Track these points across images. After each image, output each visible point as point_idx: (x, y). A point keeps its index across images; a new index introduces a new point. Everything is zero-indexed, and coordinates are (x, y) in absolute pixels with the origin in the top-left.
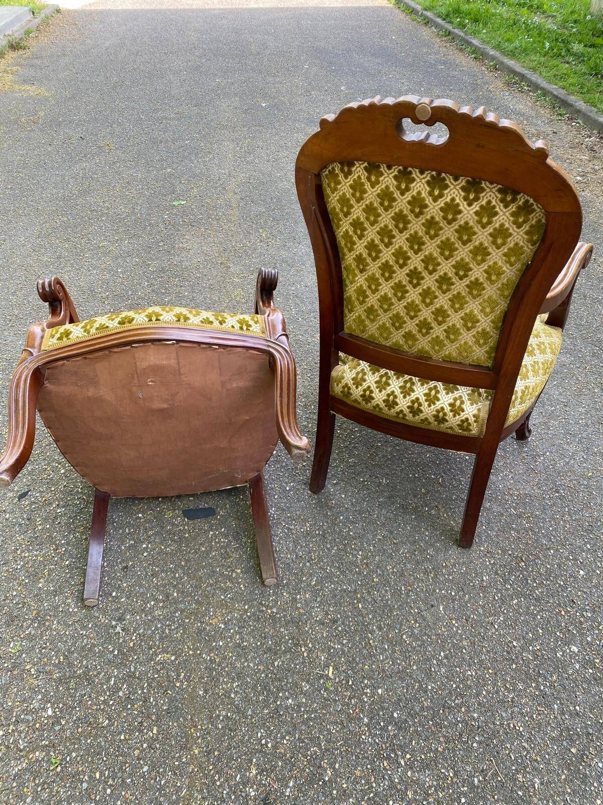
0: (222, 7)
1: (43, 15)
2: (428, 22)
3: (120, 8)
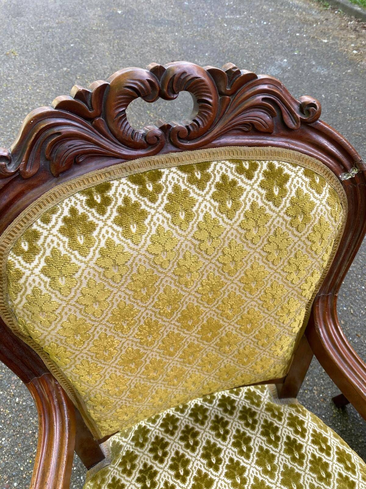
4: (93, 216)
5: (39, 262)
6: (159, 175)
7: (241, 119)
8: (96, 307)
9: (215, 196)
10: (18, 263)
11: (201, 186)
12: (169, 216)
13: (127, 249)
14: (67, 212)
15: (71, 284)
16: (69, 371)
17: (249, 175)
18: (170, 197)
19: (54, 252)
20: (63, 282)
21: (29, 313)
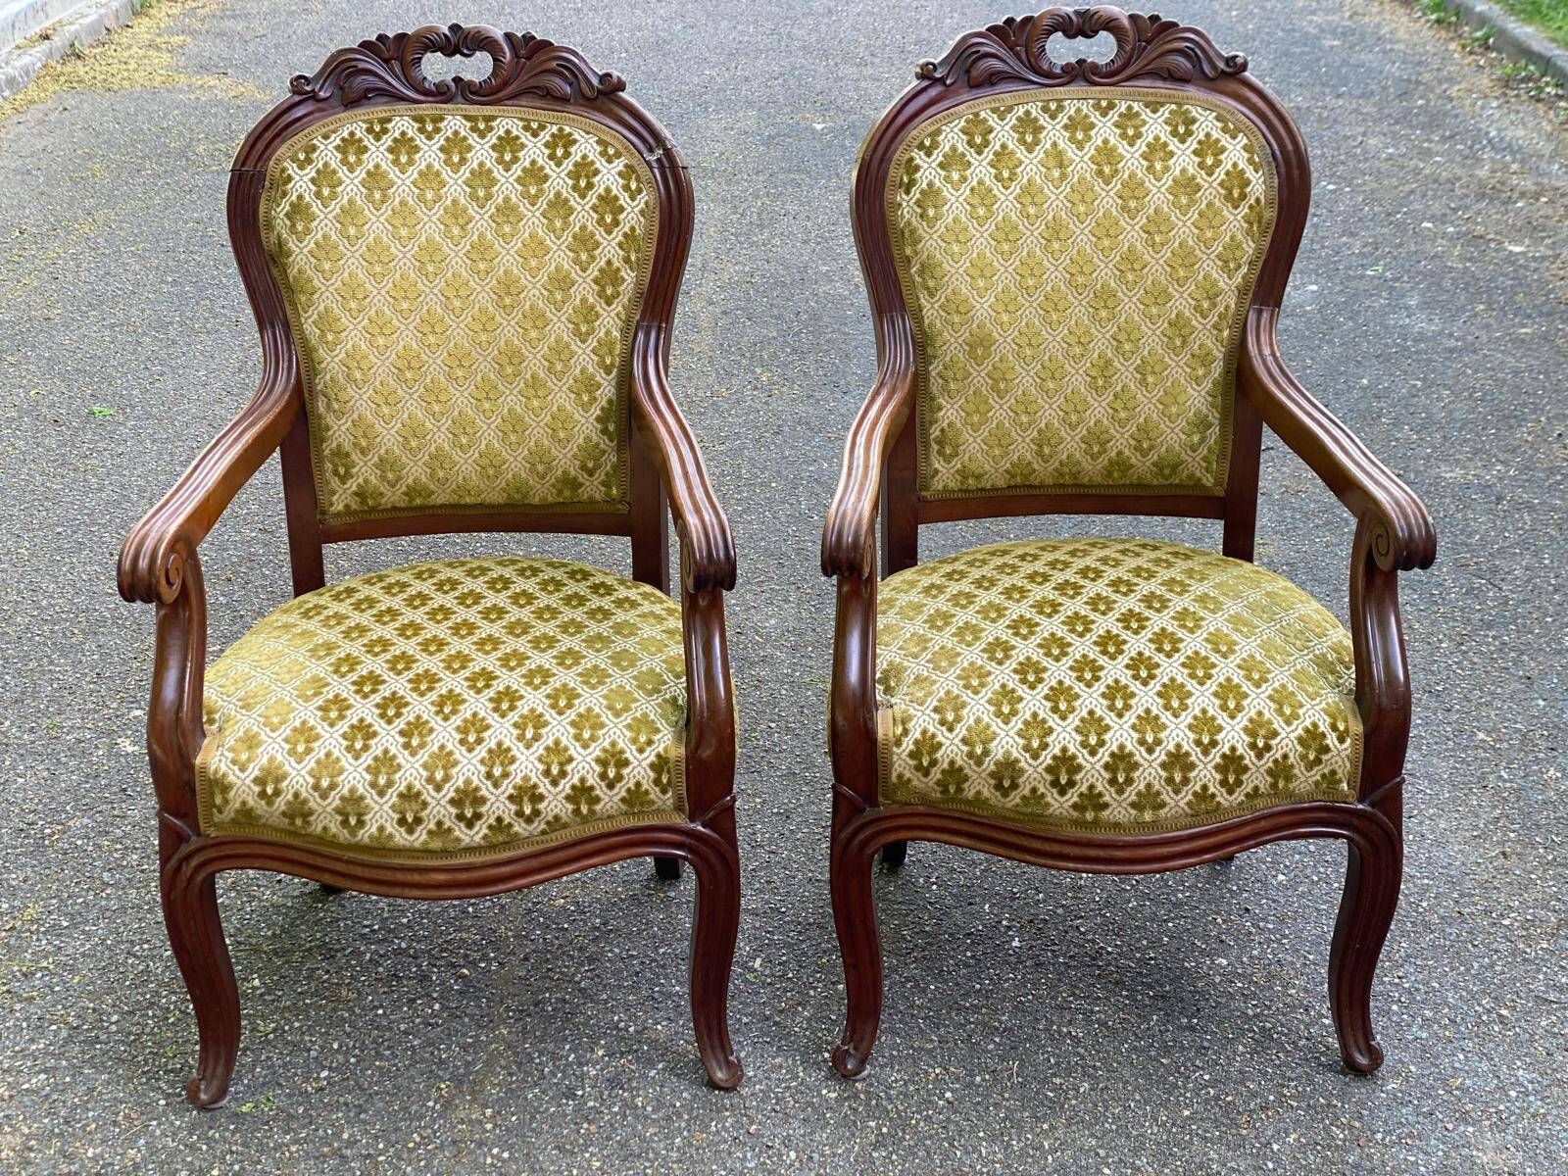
4: (368, 141)
5: (310, 172)
6: (442, 119)
7: (533, 82)
8: (352, 231)
9: (493, 147)
10: (292, 169)
11: (482, 135)
12: (442, 155)
13: (392, 176)
14: (346, 134)
15: (333, 196)
16: (310, 321)
17: (535, 135)
18: (447, 139)
19: (326, 165)
20: (326, 192)
21: (288, 223)
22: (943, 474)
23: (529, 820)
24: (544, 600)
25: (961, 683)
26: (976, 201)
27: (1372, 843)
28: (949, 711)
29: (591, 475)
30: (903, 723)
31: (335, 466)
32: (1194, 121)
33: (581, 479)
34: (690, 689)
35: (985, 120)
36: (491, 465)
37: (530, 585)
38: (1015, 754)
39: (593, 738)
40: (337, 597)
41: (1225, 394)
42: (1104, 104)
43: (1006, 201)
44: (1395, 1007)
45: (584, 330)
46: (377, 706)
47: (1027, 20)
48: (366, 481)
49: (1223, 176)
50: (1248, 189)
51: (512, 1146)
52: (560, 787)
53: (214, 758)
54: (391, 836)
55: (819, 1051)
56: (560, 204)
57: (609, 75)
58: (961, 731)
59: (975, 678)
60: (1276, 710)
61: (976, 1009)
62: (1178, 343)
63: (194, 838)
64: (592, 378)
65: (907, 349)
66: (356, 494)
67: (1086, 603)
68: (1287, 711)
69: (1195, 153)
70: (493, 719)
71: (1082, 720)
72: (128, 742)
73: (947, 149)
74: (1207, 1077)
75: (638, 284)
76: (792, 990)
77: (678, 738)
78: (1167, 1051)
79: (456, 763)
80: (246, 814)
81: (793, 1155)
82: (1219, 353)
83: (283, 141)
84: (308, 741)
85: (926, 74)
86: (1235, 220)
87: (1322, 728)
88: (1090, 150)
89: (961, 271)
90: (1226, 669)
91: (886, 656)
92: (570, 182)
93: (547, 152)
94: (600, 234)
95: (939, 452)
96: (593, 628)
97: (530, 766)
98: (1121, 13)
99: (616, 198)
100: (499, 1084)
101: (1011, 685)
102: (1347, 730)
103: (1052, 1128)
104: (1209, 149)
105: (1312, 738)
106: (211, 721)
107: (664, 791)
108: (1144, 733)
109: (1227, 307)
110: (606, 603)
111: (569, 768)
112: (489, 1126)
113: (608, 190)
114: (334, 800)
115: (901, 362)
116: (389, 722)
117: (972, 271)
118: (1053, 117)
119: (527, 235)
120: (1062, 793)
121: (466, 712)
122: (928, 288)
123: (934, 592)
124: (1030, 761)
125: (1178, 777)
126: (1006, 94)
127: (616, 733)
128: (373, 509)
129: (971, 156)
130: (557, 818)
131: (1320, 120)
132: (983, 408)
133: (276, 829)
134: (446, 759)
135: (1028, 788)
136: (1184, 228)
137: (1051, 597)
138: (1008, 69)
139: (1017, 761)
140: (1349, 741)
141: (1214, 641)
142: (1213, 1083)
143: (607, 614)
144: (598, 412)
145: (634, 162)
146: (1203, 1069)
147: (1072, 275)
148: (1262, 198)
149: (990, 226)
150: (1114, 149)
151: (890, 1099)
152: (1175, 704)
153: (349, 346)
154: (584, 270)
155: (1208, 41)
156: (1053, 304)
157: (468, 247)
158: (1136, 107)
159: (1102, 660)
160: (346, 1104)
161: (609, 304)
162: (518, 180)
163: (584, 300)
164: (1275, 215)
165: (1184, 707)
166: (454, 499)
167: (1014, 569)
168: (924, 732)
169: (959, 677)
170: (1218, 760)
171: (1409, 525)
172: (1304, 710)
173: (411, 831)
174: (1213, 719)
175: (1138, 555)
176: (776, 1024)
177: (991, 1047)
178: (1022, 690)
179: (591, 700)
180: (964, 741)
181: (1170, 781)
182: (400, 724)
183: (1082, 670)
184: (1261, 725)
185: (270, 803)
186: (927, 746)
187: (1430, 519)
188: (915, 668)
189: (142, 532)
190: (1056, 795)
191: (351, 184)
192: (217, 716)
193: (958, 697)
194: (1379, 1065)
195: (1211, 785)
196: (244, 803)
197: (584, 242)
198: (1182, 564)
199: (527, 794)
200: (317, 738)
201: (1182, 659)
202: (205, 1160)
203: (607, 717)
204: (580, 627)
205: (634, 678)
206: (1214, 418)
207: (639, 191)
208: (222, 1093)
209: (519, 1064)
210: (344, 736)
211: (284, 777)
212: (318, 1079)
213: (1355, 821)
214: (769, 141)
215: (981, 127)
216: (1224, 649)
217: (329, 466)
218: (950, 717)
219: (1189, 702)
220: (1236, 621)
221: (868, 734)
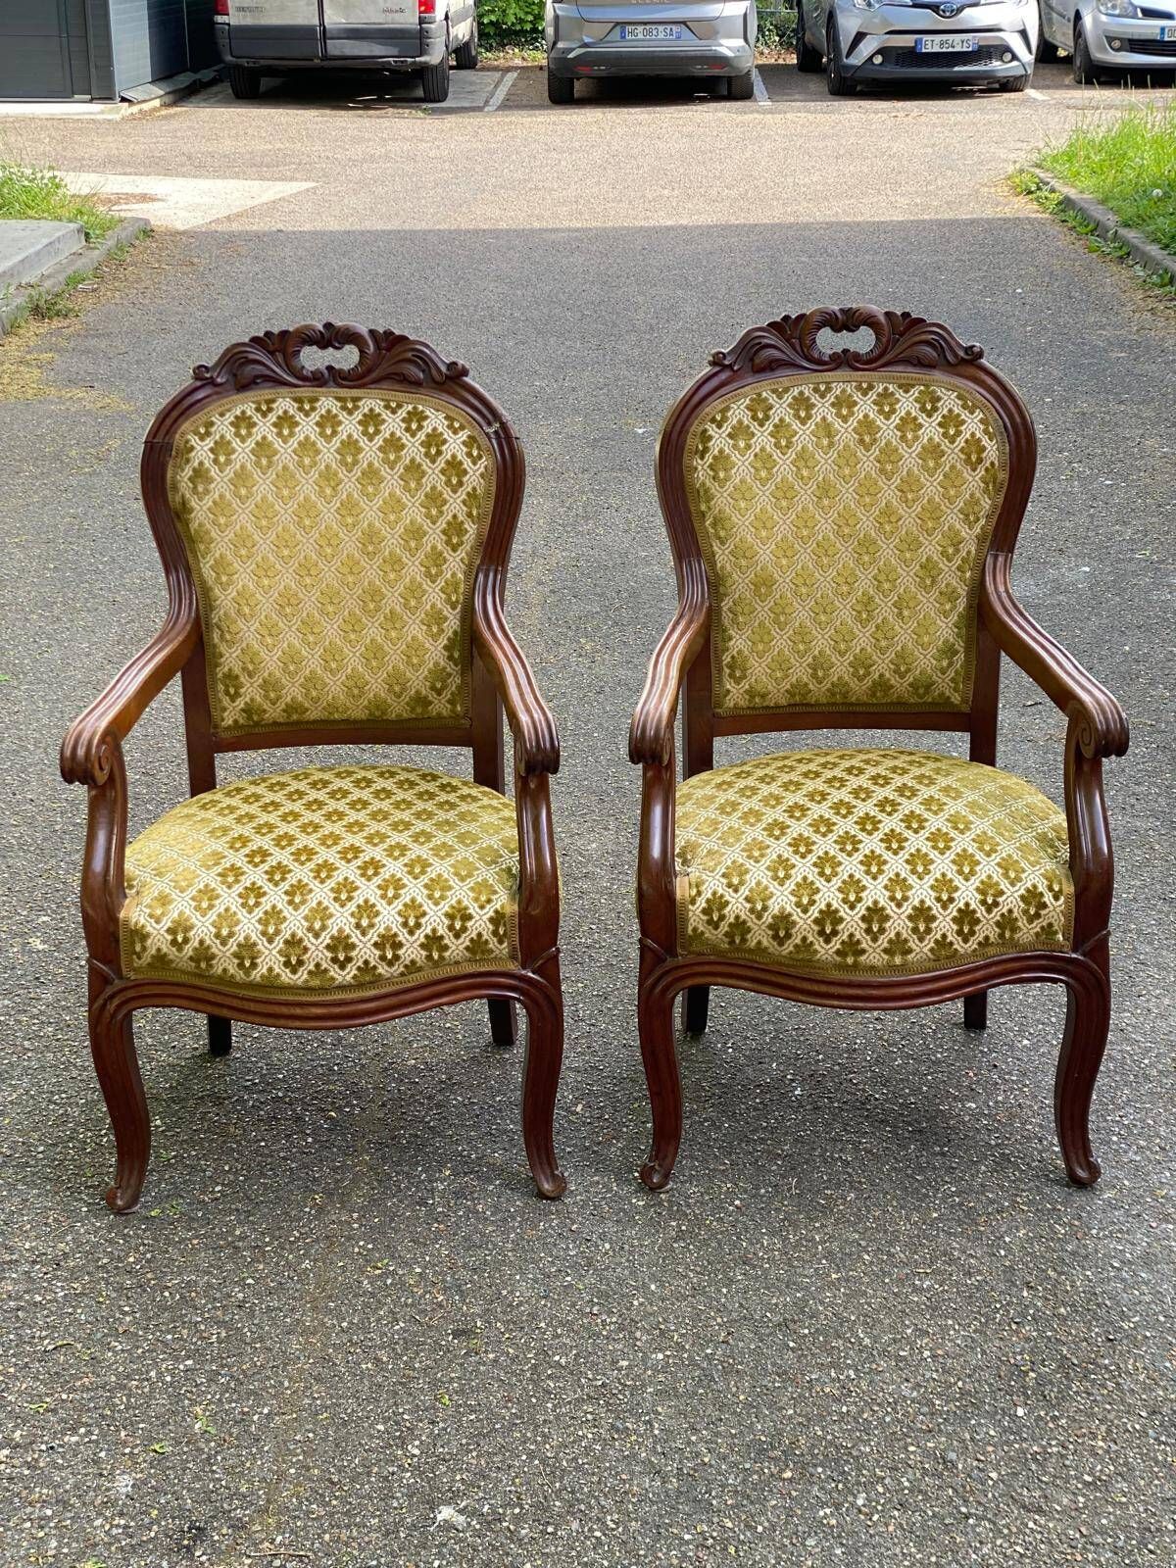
0: (580, 225)
1: (111, 243)
2: (1127, 254)
3: (307, 227)
6: (317, 400)
7: (392, 370)
8: (243, 492)
9: (360, 423)
10: (194, 440)
11: (350, 413)
12: (317, 429)
13: (276, 445)
14: (238, 413)
15: (228, 462)
16: (207, 566)
17: (394, 412)
18: (322, 416)
19: (222, 437)
20: (222, 459)
21: (191, 485)
22: (734, 694)
23: (390, 964)
24: (400, 795)
25: (745, 854)
26: (759, 465)
27: (1084, 985)
28: (734, 877)
29: (439, 694)
30: (697, 886)
31: (227, 686)
32: (939, 399)
33: (430, 698)
34: (522, 861)
35: (766, 399)
36: (356, 687)
37: (389, 784)
38: (789, 909)
39: (443, 898)
40: (228, 794)
41: (969, 627)
42: (865, 385)
43: (784, 465)
44: (1115, 1139)
45: (433, 572)
46: (266, 872)
47: (802, 317)
48: (252, 700)
49: (963, 444)
50: (984, 455)
51: (375, 1240)
52: (416, 936)
53: (134, 912)
54: (278, 975)
55: (631, 1171)
56: (414, 468)
57: (455, 363)
58: (744, 891)
59: (756, 850)
60: (1003, 874)
61: (763, 1141)
62: (928, 582)
63: (116, 981)
64: (440, 612)
65: (703, 588)
66: (243, 710)
67: (850, 793)
68: (1012, 875)
69: (940, 425)
70: (360, 882)
71: (844, 882)
72: (39, 941)
73: (735, 422)
74: (954, 1189)
75: (479, 535)
76: (608, 1127)
77: (512, 898)
78: (921, 1170)
79: (331, 916)
80: (160, 959)
81: (607, 1246)
82: (962, 591)
83: (187, 419)
84: (210, 899)
85: (717, 361)
86: (973, 481)
87: (1040, 889)
88: (853, 422)
89: (747, 523)
90: (963, 842)
91: (682, 837)
92: (423, 450)
93: (404, 425)
94: (447, 493)
95: (730, 676)
96: (442, 815)
97: (391, 919)
98: (878, 310)
99: (461, 463)
100: (363, 1196)
101: (786, 855)
102: (1061, 891)
103: (822, 1225)
104: (951, 421)
105: (1032, 897)
106: (131, 887)
107: (501, 942)
108: (893, 892)
109: (969, 552)
110: (452, 797)
111: (423, 921)
112: (356, 1226)
113: (454, 456)
114: (232, 946)
115: (697, 598)
116: (276, 884)
117: (756, 524)
118: (823, 396)
119: (387, 494)
120: (827, 941)
121: (338, 877)
122: (719, 538)
123: (724, 787)
124: (801, 915)
125: (922, 927)
126: (783, 378)
127: (461, 893)
128: (257, 724)
129: (754, 427)
130: (413, 962)
131: (1103, 423)
132: (766, 638)
133: (183, 972)
134: (322, 913)
135: (800, 937)
136: (931, 487)
137: (821, 789)
138: (786, 358)
139: (790, 915)
140: (1062, 899)
141: (954, 821)
142: (958, 1193)
143: (453, 806)
144: (445, 642)
145: (475, 434)
146: (950, 1183)
147: (840, 527)
148: (996, 462)
149: (771, 486)
150: (873, 422)
151: (688, 1206)
152: (920, 869)
153: (240, 586)
154: (434, 523)
155: (949, 334)
156: (823, 550)
157: (338, 505)
158: (891, 388)
159: (861, 836)
160: (237, 1210)
161: (455, 550)
162: (380, 449)
163: (434, 548)
164: (1007, 477)
165: (927, 872)
166: (324, 715)
167: (792, 768)
168: (714, 894)
169: (743, 850)
170: (955, 913)
171: (1106, 719)
172: (1026, 874)
173: (294, 972)
174: (951, 881)
175: (896, 758)
176: (594, 1152)
177: (774, 1168)
178: (795, 859)
179: (440, 868)
180: (748, 900)
181: (915, 930)
182: (285, 886)
183: (844, 843)
184: (990, 886)
185: (180, 950)
186: (717, 904)
187: (1124, 715)
188: (708, 844)
189: (80, 727)
190: (822, 943)
191: (243, 451)
192: (135, 883)
193: (742, 865)
194: (1097, 1178)
195: (949, 934)
196: (159, 950)
197: (434, 500)
198: (931, 765)
199: (389, 942)
200: (218, 897)
201: (927, 835)
202: (122, 1250)
203: (454, 882)
204: (430, 815)
205: (476, 852)
206: (960, 646)
207: (480, 457)
208: (135, 1200)
209: (380, 1182)
210: (240, 896)
211: (191, 927)
212: (213, 1192)
213: (1070, 967)
214: (594, 444)
215: (763, 405)
216: (961, 827)
217: (221, 687)
218: (735, 881)
219: (931, 867)
220: (973, 806)
221: (669, 896)
